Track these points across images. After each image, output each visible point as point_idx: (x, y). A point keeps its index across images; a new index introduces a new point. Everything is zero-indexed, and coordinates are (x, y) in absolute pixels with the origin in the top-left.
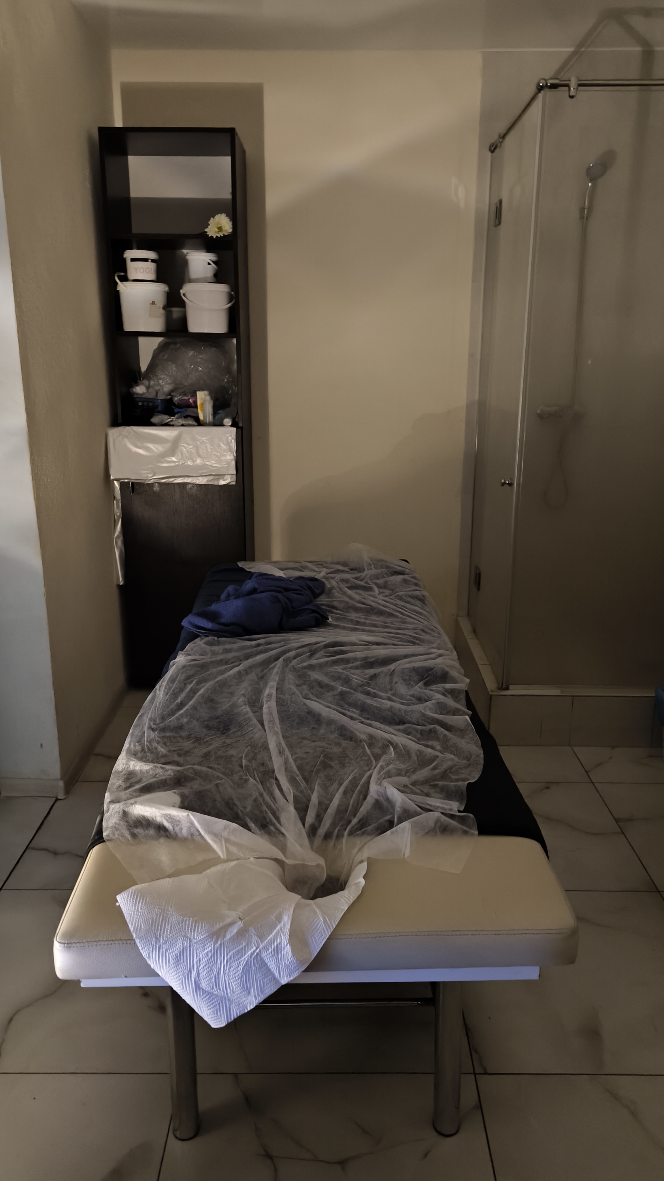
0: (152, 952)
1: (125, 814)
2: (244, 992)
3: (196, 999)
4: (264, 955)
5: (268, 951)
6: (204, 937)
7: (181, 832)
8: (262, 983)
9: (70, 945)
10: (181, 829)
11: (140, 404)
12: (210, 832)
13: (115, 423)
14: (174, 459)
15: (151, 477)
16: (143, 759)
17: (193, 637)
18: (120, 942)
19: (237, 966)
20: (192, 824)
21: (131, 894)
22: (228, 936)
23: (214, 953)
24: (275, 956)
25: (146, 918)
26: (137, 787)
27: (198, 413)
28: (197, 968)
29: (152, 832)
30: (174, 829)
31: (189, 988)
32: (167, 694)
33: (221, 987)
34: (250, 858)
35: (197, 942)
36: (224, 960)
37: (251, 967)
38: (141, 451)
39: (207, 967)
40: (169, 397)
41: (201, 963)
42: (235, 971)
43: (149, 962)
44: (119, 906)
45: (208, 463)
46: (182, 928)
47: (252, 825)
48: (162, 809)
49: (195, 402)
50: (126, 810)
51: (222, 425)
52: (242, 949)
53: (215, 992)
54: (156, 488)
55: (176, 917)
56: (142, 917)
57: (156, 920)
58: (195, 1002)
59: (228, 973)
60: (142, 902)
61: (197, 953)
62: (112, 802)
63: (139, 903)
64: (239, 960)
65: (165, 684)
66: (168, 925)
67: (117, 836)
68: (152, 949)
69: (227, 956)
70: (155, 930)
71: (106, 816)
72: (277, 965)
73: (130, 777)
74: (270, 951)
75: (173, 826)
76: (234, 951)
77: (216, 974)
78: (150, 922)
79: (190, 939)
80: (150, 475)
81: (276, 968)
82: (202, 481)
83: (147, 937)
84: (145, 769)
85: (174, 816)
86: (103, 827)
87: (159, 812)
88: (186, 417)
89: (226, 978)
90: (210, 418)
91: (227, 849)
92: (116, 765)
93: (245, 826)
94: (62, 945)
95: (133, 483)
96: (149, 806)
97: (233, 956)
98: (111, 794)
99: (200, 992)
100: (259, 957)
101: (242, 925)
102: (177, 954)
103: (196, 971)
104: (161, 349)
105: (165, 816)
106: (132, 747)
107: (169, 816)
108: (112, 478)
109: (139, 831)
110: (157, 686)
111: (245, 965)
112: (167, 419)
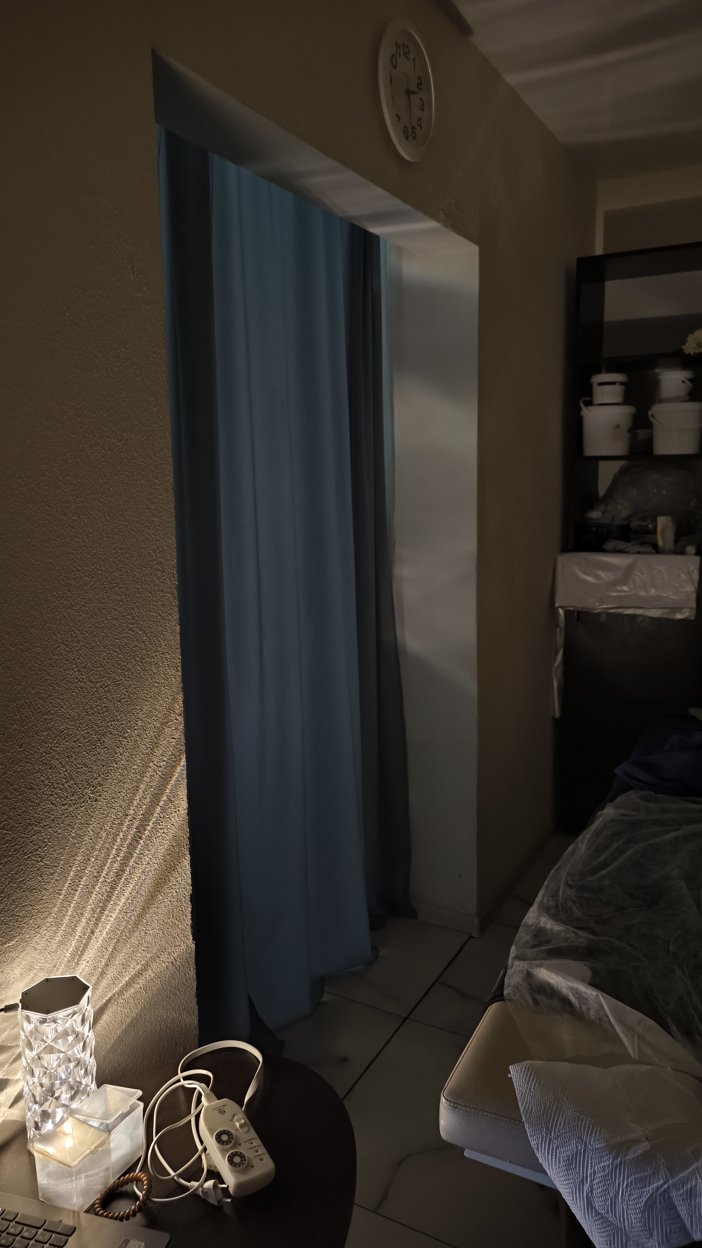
0: (542, 1143)
1: (529, 975)
2: (645, 1231)
3: (587, 1218)
4: (673, 1194)
5: (679, 1191)
6: (602, 1146)
7: (588, 1013)
8: (668, 1229)
9: (455, 1106)
10: (589, 1009)
11: (594, 529)
12: (621, 1022)
13: (565, 549)
14: (625, 588)
15: (598, 606)
16: (555, 917)
17: (625, 789)
18: (508, 1120)
19: (639, 1196)
20: (601, 1006)
21: (525, 1068)
22: (630, 1156)
23: (612, 1170)
24: (687, 1201)
25: (539, 1102)
26: (545, 947)
27: (656, 540)
28: (591, 1181)
29: (556, 1003)
30: (580, 1008)
31: (580, 1201)
32: (589, 849)
33: (617, 1215)
34: (667, 1068)
35: (593, 1149)
36: (623, 1183)
37: (655, 1203)
38: (590, 579)
39: (602, 1184)
40: (626, 522)
41: (595, 1177)
42: (636, 1201)
43: (537, 1155)
44: (511, 1078)
45: (664, 595)
46: (578, 1127)
47: (674, 1028)
48: (569, 981)
49: (655, 528)
50: (530, 970)
51: (683, 553)
52: (646, 1177)
53: (610, 1219)
54: (604, 618)
55: (572, 1112)
56: (534, 1099)
57: (549, 1107)
58: (586, 1222)
59: (627, 1201)
60: (536, 1082)
61: (592, 1163)
62: (517, 958)
63: (533, 1081)
64: (641, 1189)
65: (588, 836)
66: (562, 1118)
67: (518, 997)
68: (542, 1141)
69: (627, 1180)
70: (546, 1119)
71: (510, 972)
72: (689, 1213)
73: (539, 934)
74: (681, 1191)
75: (580, 1003)
76: (636, 1176)
77: (612, 1197)
78: (542, 1108)
79: (586, 1143)
80: (597, 604)
81: (688, 1217)
82: (655, 613)
83: (537, 1125)
84: (556, 929)
85: (581, 993)
86: (505, 983)
87: (565, 982)
88: (643, 544)
89: (624, 1207)
90: (670, 545)
91: (640, 1048)
92: (526, 917)
93: (665, 1026)
94: (449, 1103)
95: (578, 612)
96: (555, 973)
97: (635, 1181)
98: (517, 949)
99: (593, 1212)
100: (667, 1195)
101: (649, 1147)
102: (569, 1155)
103: (590, 1184)
104: (623, 472)
105: (572, 989)
106: (545, 900)
107: (576, 991)
108: (557, 605)
109: (541, 998)
110: (580, 838)
111: (649, 1199)
112: (621, 545)
